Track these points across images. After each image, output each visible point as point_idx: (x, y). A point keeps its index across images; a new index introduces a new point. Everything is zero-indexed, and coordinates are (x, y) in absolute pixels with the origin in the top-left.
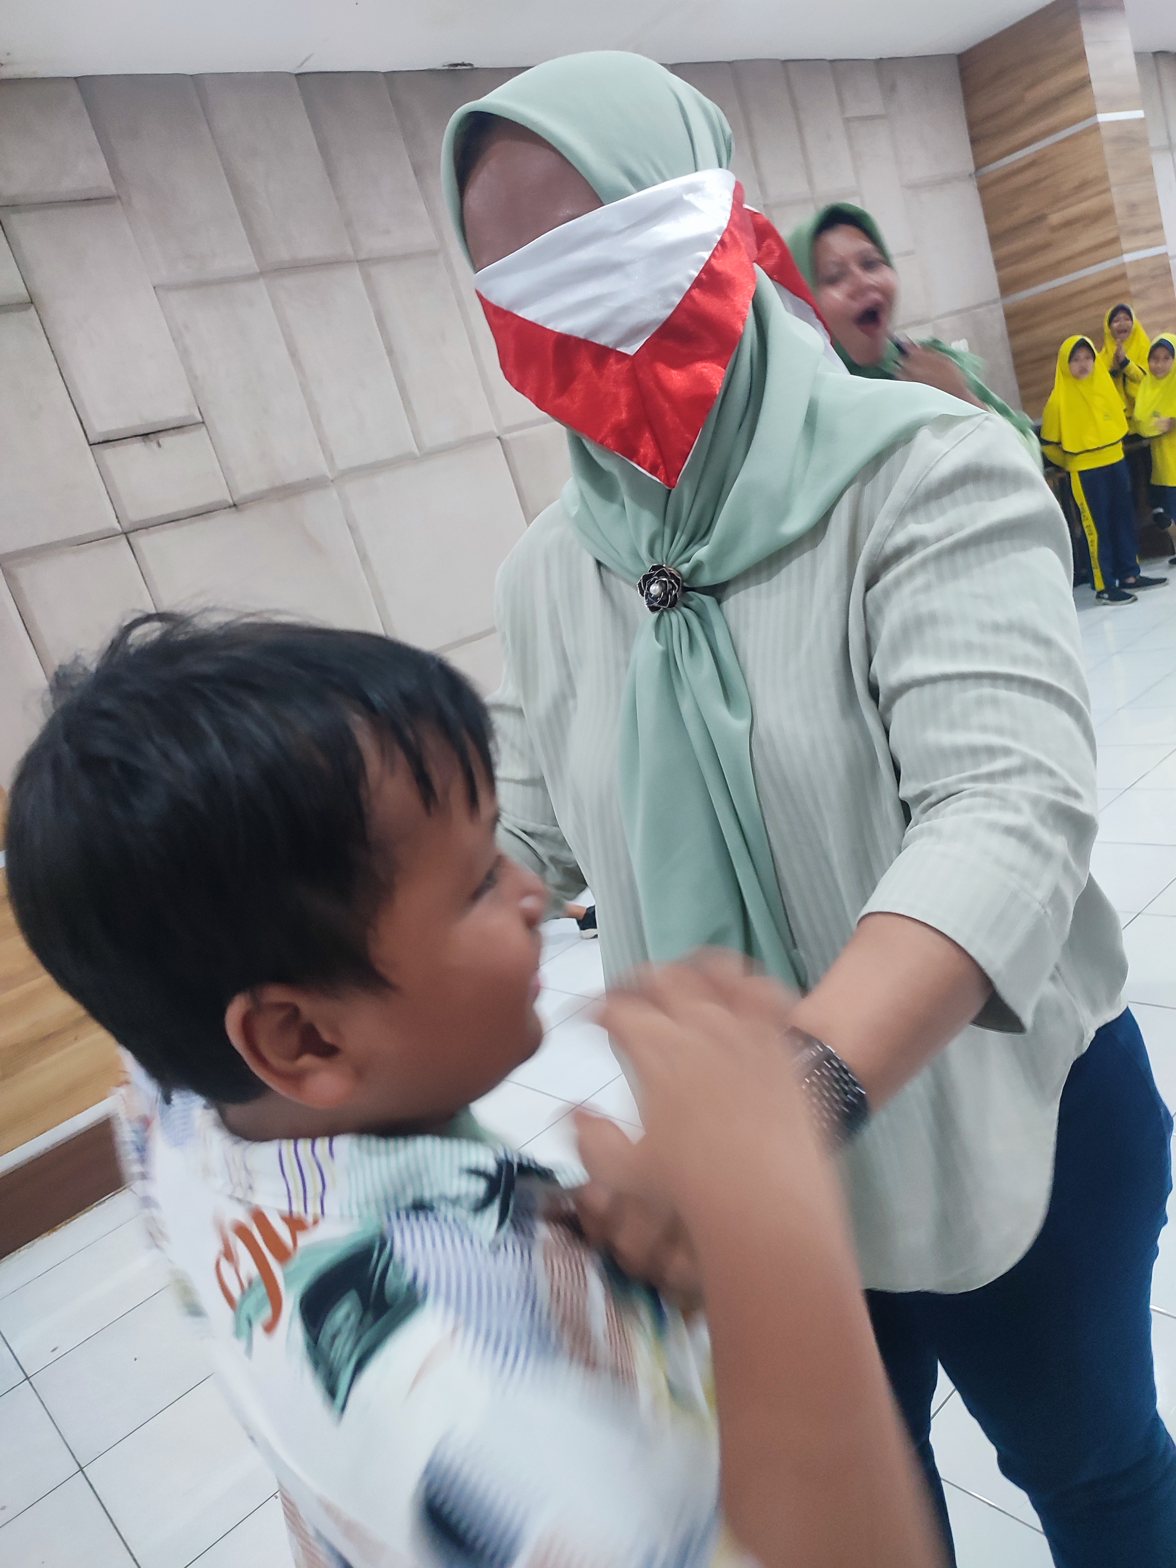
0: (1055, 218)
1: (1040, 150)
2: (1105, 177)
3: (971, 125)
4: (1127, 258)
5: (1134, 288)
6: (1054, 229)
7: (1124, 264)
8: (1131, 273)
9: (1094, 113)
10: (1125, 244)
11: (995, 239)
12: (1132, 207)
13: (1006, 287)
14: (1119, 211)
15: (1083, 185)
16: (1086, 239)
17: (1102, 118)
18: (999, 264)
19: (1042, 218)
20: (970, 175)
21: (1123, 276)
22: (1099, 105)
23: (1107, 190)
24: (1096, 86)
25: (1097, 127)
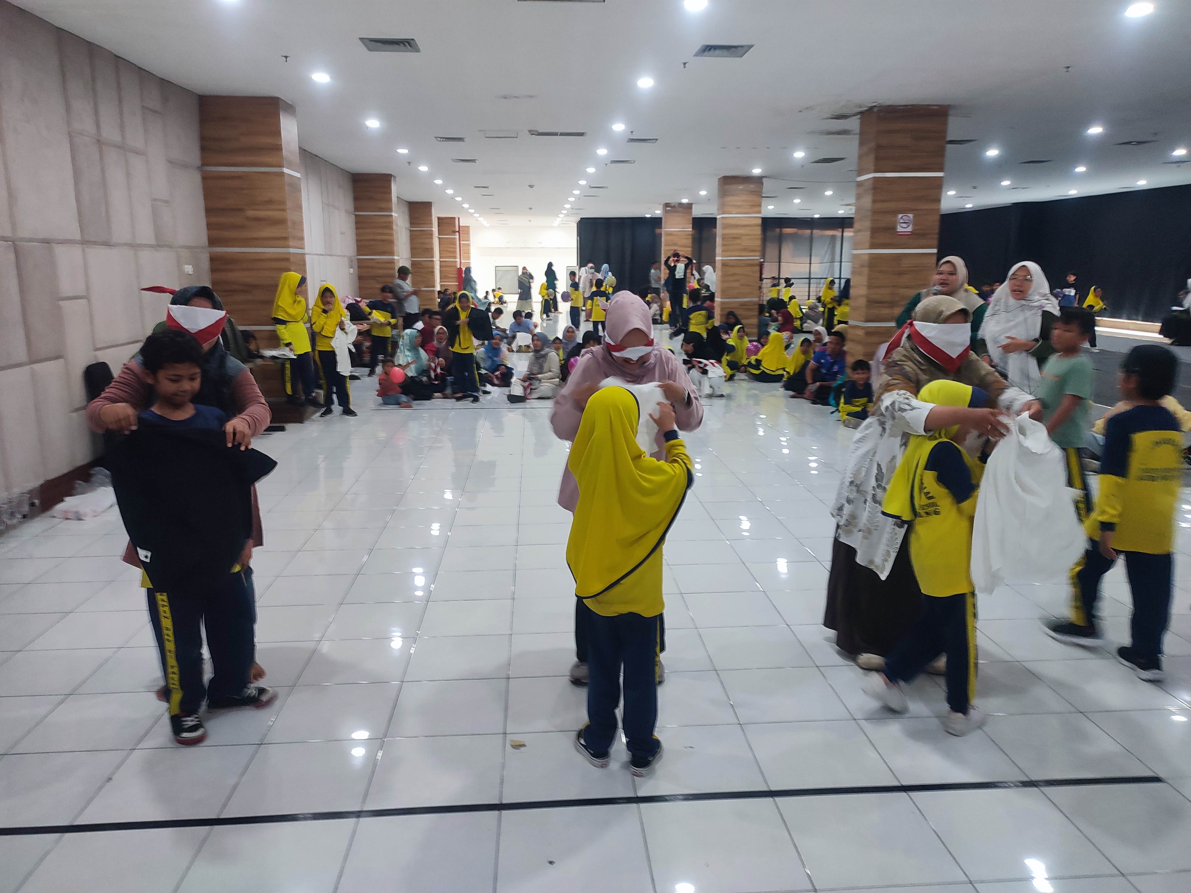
0: (251, 213)
1: (245, 172)
2: (283, 203)
3: (203, 139)
4: (292, 250)
6: (248, 219)
8: (292, 259)
9: (281, 166)
10: (291, 243)
11: (209, 211)
12: (294, 223)
13: (212, 241)
14: (289, 223)
15: (270, 202)
16: (268, 232)
17: (286, 170)
18: (210, 226)
19: (241, 210)
20: (198, 168)
21: (288, 260)
22: (285, 163)
23: (283, 210)
24: (284, 152)
25: (282, 174)
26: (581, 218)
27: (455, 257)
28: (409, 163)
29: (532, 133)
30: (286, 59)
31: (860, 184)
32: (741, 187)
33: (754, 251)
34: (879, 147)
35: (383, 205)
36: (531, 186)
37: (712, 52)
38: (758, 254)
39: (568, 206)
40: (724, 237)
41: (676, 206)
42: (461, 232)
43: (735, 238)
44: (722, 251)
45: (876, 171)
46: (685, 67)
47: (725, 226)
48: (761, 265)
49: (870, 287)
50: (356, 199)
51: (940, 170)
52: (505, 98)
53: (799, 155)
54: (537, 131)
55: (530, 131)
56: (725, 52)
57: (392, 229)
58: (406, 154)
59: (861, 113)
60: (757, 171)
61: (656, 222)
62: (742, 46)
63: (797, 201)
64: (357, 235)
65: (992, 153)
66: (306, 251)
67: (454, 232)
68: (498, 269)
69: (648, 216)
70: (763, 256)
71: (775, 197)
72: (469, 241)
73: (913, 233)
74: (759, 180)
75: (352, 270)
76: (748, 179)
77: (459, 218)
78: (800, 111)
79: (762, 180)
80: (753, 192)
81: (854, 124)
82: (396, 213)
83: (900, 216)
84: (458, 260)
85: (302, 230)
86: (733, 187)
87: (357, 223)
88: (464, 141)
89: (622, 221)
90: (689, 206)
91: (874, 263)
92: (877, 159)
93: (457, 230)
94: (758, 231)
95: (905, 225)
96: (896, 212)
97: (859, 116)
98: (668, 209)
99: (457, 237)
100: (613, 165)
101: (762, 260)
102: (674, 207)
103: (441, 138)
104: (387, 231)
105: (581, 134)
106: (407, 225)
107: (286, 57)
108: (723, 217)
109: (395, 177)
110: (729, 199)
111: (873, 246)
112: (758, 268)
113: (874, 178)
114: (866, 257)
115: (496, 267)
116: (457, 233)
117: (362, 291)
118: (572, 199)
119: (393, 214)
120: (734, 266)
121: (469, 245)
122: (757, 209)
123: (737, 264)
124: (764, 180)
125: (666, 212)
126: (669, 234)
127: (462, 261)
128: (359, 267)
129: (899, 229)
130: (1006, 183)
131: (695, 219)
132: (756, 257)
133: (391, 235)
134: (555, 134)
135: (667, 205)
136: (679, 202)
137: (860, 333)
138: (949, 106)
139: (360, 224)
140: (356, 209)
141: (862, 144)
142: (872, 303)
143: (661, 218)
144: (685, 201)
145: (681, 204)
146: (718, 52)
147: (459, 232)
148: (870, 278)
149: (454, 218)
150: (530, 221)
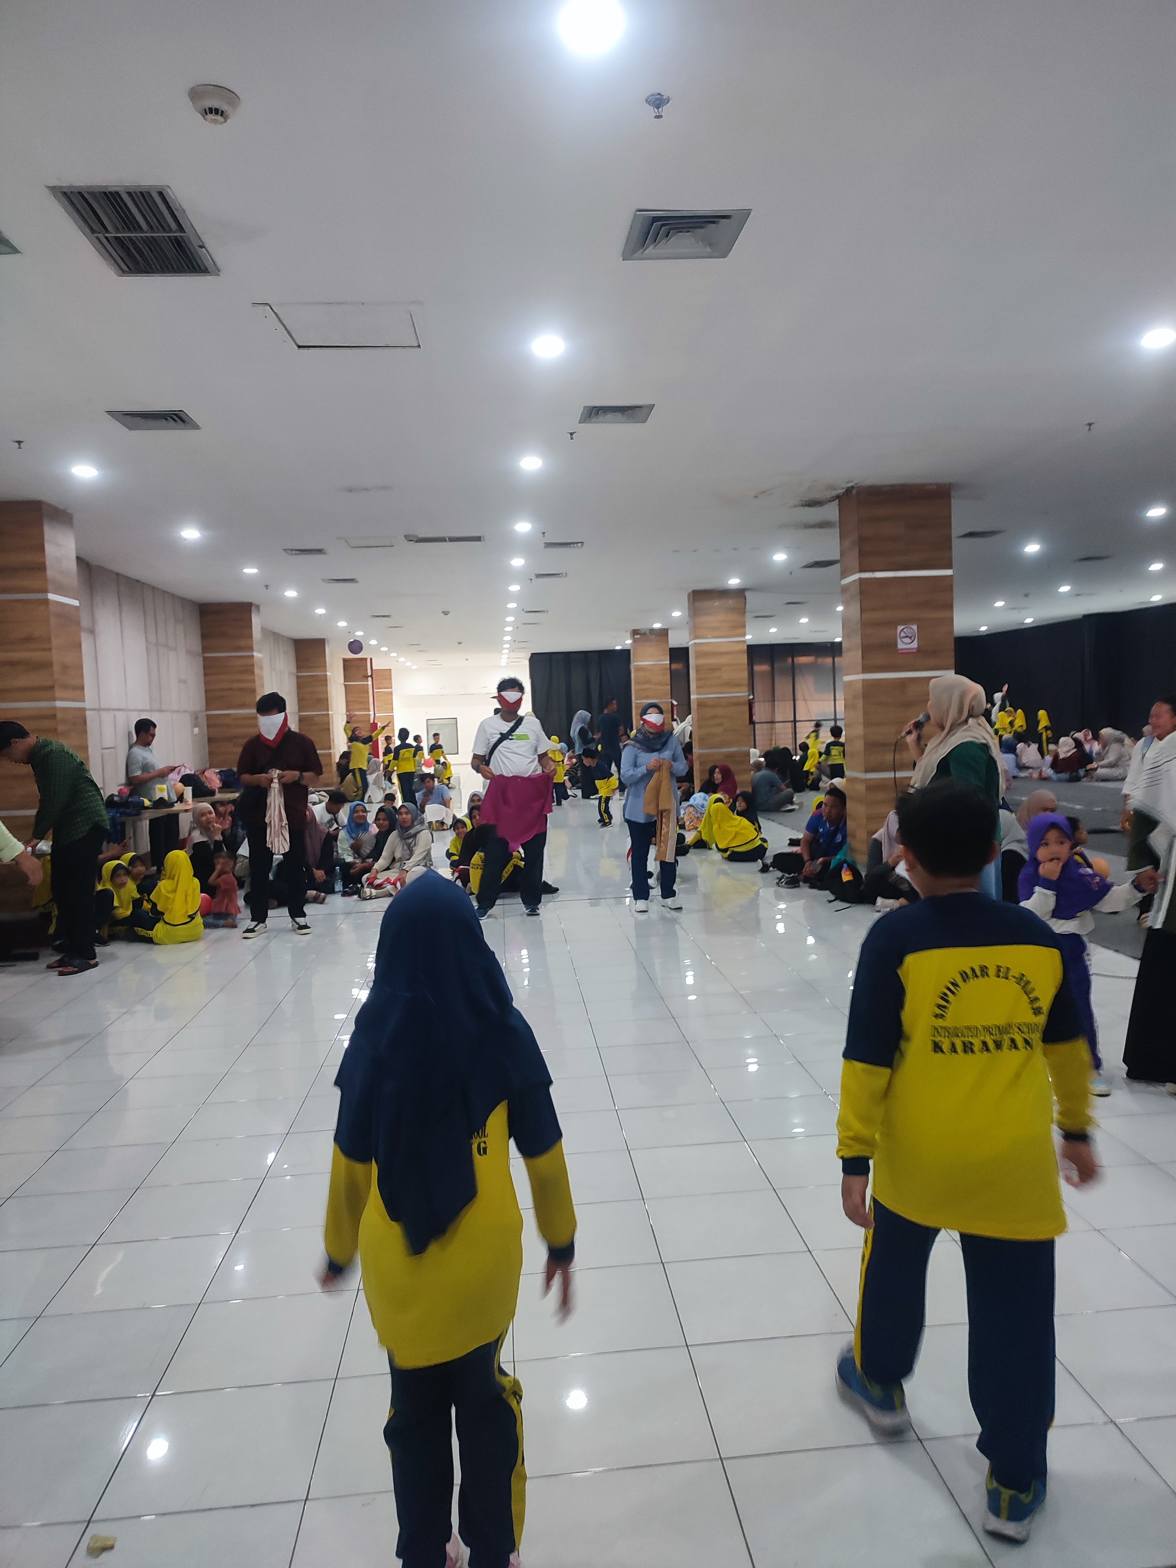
2: (49, 640)
4: (59, 704)
5: (60, 728)
7: (55, 708)
8: (59, 715)
9: (46, 591)
10: (58, 693)
12: (65, 668)
14: (56, 668)
15: (28, 639)
16: (24, 681)
17: (52, 596)
21: (53, 717)
22: (50, 587)
23: (49, 649)
24: (50, 573)
25: (47, 602)
26: (532, 654)
27: (369, 710)
28: (267, 586)
29: (410, 538)
30: (19, 444)
31: (845, 589)
32: (717, 604)
33: (738, 685)
34: (862, 540)
35: (242, 643)
36: (446, 613)
37: (601, 418)
38: (746, 689)
39: (508, 638)
40: (698, 669)
41: (648, 632)
42: (374, 676)
43: (716, 668)
44: (697, 687)
45: (862, 570)
46: (572, 438)
47: (698, 655)
48: (751, 704)
49: (867, 724)
50: (204, 636)
51: (949, 566)
52: (351, 491)
53: (780, 557)
54: (417, 536)
55: (406, 537)
56: (619, 415)
57: (253, 673)
58: (255, 574)
59: (838, 497)
60: (734, 582)
61: (625, 655)
62: (640, 407)
63: (804, 620)
64: (206, 683)
65: (1032, 548)
66: (87, 704)
67: (366, 677)
68: (430, 722)
69: (618, 648)
70: (752, 690)
71: (772, 616)
72: (391, 688)
73: (919, 650)
74: (740, 593)
75: (196, 730)
76: (724, 593)
77: (371, 659)
78: (756, 497)
79: (744, 592)
80: (732, 610)
81: (832, 512)
82: (260, 651)
83: (900, 628)
84: (372, 713)
85: (82, 676)
86: (707, 604)
87: (205, 667)
88: (324, 553)
89: (586, 656)
90: (663, 633)
91: (870, 691)
92: (862, 555)
93: (369, 674)
94: (744, 659)
95: (908, 640)
96: (893, 624)
97: (837, 502)
98: (636, 637)
99: (370, 683)
100: (540, 580)
101: (751, 697)
102: (645, 634)
103: (292, 550)
104: (245, 677)
105: (478, 539)
106: (294, 670)
107: (19, 442)
108: (695, 643)
109: (258, 607)
110: (703, 619)
111: (866, 669)
112: (747, 708)
113: (860, 579)
114: (860, 686)
115: (427, 720)
116: (370, 679)
117: (213, 759)
118: (509, 629)
119: (255, 654)
120: (713, 706)
121: (391, 693)
122: (740, 631)
123: (717, 704)
124: (747, 594)
125: (635, 640)
126: (639, 669)
127: (377, 715)
128: (208, 726)
129: (900, 646)
130: (1065, 589)
131: (672, 650)
132: (743, 694)
133: (253, 681)
134: (442, 540)
135: (635, 632)
136: (651, 627)
137: (861, 788)
138: (950, 484)
139: (210, 669)
140: (205, 649)
141: (842, 537)
142: (871, 746)
143: (629, 650)
144: (657, 626)
145: (652, 631)
146: (610, 416)
147: (371, 676)
148: (866, 714)
149: (366, 659)
150: (467, 660)
